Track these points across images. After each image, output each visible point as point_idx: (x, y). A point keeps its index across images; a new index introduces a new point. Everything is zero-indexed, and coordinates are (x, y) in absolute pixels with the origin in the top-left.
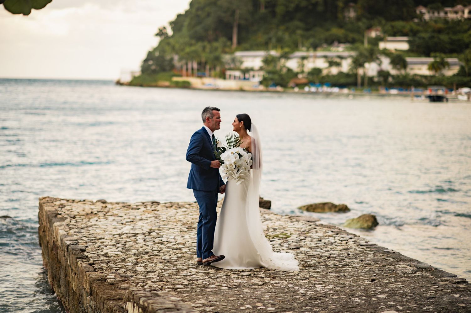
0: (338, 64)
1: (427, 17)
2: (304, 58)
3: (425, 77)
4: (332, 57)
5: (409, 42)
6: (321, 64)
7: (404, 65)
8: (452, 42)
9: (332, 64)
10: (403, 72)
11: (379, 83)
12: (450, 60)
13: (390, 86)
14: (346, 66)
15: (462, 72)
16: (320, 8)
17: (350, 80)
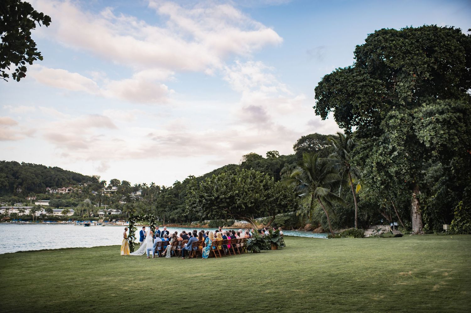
0: (23, 212)
1: (51, 192)
2: (7, 209)
3: (61, 216)
4: (21, 209)
5: (49, 203)
6: (15, 211)
7: (51, 211)
8: (67, 203)
9: (21, 211)
10: (51, 214)
11: (41, 219)
12: (70, 210)
13: (46, 220)
14: (27, 212)
15: (75, 214)
16: (7, 188)
17: (29, 218)
